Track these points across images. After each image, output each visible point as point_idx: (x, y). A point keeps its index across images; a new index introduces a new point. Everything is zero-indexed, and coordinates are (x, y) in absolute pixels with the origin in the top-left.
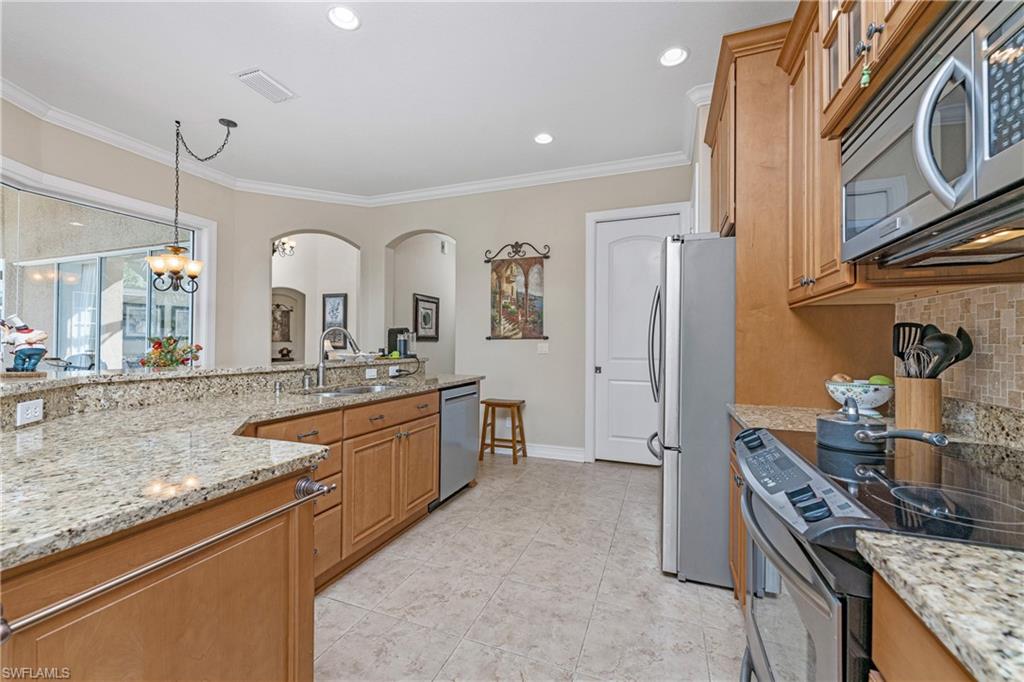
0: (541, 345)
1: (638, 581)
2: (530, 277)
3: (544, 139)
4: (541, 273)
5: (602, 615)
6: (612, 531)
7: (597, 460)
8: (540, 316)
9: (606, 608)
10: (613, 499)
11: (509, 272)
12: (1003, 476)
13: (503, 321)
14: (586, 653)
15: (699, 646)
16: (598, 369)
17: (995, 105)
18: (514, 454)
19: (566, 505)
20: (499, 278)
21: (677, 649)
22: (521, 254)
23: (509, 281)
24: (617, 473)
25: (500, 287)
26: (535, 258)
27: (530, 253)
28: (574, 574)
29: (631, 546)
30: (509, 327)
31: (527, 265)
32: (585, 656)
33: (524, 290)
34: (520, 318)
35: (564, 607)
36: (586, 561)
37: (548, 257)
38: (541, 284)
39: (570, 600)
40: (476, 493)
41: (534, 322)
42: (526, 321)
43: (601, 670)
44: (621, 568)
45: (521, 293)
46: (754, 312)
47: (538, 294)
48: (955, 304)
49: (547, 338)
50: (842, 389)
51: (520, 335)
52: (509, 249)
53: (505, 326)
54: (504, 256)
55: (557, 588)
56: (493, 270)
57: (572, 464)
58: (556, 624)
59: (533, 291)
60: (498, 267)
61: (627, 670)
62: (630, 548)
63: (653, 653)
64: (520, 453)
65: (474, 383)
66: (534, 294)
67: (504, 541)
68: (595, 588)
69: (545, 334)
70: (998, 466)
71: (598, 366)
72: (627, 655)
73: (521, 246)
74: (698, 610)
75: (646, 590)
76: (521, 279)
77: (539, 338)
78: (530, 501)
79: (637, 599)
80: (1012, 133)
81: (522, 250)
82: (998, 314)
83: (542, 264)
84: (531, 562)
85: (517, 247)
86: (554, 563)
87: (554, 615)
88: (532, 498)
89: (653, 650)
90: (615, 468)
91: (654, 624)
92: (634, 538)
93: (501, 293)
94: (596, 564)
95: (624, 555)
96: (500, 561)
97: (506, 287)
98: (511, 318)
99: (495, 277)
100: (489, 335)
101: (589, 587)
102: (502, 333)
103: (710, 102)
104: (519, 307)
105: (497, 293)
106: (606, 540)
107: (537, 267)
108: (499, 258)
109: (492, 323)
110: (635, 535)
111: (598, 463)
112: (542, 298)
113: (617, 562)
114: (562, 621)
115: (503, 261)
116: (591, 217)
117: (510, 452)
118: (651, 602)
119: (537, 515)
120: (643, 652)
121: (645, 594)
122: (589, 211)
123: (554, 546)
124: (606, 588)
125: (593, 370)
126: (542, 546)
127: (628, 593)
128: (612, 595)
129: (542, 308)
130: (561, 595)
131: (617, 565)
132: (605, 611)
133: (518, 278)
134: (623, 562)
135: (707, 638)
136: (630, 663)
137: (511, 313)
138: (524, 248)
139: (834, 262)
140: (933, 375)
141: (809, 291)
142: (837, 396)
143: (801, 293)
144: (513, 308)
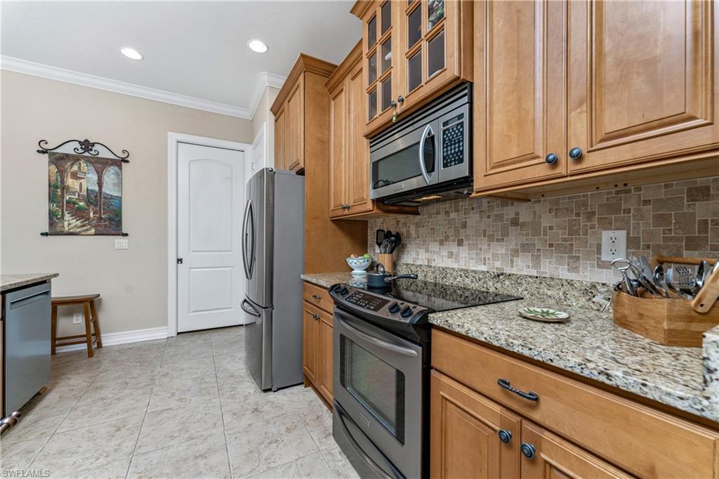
0: (119, 242)
1: (248, 404)
2: (105, 177)
3: (132, 54)
4: (119, 176)
5: (234, 436)
6: (214, 379)
7: (178, 334)
9: (235, 431)
10: (205, 357)
11: (75, 168)
12: (412, 291)
13: (67, 217)
14: (235, 467)
15: (299, 421)
16: (179, 261)
17: (445, 149)
18: (89, 346)
19: (165, 375)
20: (60, 172)
21: (288, 430)
22: (93, 152)
23: (75, 177)
24: (199, 340)
25: (62, 182)
26: (111, 159)
27: (105, 154)
28: (198, 421)
29: (233, 384)
30: (74, 222)
31: (101, 165)
32: (234, 469)
33: (96, 188)
34: (91, 214)
35: (202, 447)
36: (204, 408)
37: (127, 162)
38: (120, 184)
39: (205, 439)
40: (51, 398)
41: (110, 219)
42: (100, 219)
43: (249, 470)
44: (233, 400)
45: (92, 191)
46: (314, 221)
47: (115, 194)
48: (393, 222)
49: (127, 235)
50: (355, 261)
51: (93, 231)
52: (77, 145)
53: (70, 222)
54: (69, 149)
55: (189, 437)
56: (51, 162)
57: (156, 342)
58: (201, 462)
59: (109, 189)
60: (58, 160)
61: (266, 459)
62: (233, 386)
63: (277, 441)
64: (95, 346)
65: (44, 282)
66: (110, 193)
67: (114, 426)
68: (220, 422)
69: (124, 232)
70: (410, 287)
71: (179, 257)
72: (262, 451)
73: (93, 145)
74: (290, 403)
75: (255, 407)
76: (93, 177)
77: (119, 235)
78: (126, 383)
79: (253, 414)
80: (451, 161)
81: (94, 148)
82: (409, 227)
83: (120, 167)
84: (154, 430)
85: (87, 145)
86: (177, 421)
87: (196, 458)
88: (127, 381)
89: (275, 438)
90: (197, 336)
91: (270, 423)
92: (232, 378)
93: (65, 188)
94: (213, 406)
95: (231, 392)
96: (119, 445)
98: (79, 214)
99: (55, 170)
100: (46, 230)
101: (215, 425)
102: (66, 229)
103: (281, 88)
104: (89, 202)
106: (213, 387)
107: (113, 168)
108: (60, 150)
109: (50, 218)
110: (232, 376)
111: (179, 335)
112: (121, 198)
113: (228, 398)
114: (206, 457)
115: (67, 155)
116: (172, 136)
117: (84, 347)
118: (262, 412)
119: (141, 391)
120: (271, 443)
121: (256, 410)
122: (171, 131)
123: (170, 409)
124: (227, 418)
125: (175, 261)
126: (159, 414)
127: (246, 414)
128: (234, 421)
129: (120, 207)
130: (196, 440)
131: (230, 400)
132: (235, 433)
133: (89, 176)
134: (233, 397)
135: (301, 415)
136: (266, 454)
137: (79, 209)
138: (97, 147)
139: (363, 199)
140: (391, 252)
141: (346, 212)
142: (352, 265)
143: (340, 212)
144: (82, 204)
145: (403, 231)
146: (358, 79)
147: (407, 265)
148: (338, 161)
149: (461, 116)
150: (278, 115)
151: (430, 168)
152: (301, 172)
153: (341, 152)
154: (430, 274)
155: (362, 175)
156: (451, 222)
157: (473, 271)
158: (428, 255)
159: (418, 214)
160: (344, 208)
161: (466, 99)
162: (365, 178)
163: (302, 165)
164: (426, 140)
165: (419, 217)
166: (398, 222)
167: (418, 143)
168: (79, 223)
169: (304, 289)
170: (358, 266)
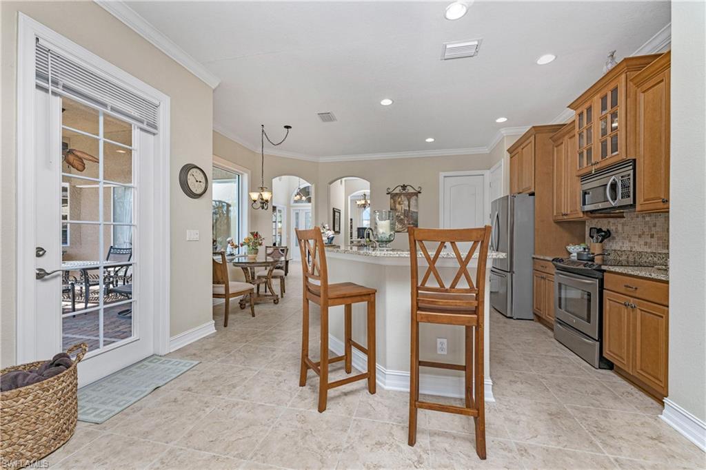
2: (411, 203)
4: (417, 200)
8: (417, 221)
11: (400, 199)
13: (397, 224)
16: (445, 247)
17: (622, 190)
20: (394, 202)
22: (406, 190)
23: (399, 204)
25: (395, 207)
26: (414, 193)
27: (411, 190)
31: (409, 196)
33: (407, 209)
34: (406, 221)
37: (420, 193)
38: (417, 206)
41: (413, 224)
42: (409, 224)
47: (415, 211)
50: (573, 248)
51: (406, 230)
52: (400, 188)
53: (398, 226)
54: (397, 191)
56: (391, 198)
59: (412, 209)
60: (394, 196)
73: (406, 187)
76: (406, 203)
80: (625, 196)
82: (617, 226)
83: (417, 196)
85: (404, 187)
93: (396, 209)
97: (398, 206)
98: (401, 221)
99: (392, 202)
102: (396, 229)
104: (405, 216)
105: (393, 209)
107: (414, 197)
108: (394, 192)
112: (417, 213)
115: (397, 194)
116: (442, 174)
122: (441, 171)
129: (417, 218)
133: (405, 202)
137: (402, 219)
138: (408, 187)
139: (576, 210)
140: (601, 242)
141: (565, 217)
142: (571, 250)
143: (560, 217)
144: (402, 217)
145: (612, 228)
146: (573, 139)
147: (615, 250)
148: (559, 186)
149: (629, 175)
150: (513, 154)
151: (614, 198)
152: (532, 194)
153: (561, 181)
154: (631, 256)
155: (576, 196)
156: (646, 223)
157: (659, 253)
158: (631, 244)
159: (624, 217)
160: (563, 215)
161: (631, 167)
162: (578, 199)
163: (533, 190)
164: (612, 185)
165: (624, 219)
166: (609, 222)
167: (606, 185)
168: (401, 226)
169: (534, 264)
170: (575, 250)
